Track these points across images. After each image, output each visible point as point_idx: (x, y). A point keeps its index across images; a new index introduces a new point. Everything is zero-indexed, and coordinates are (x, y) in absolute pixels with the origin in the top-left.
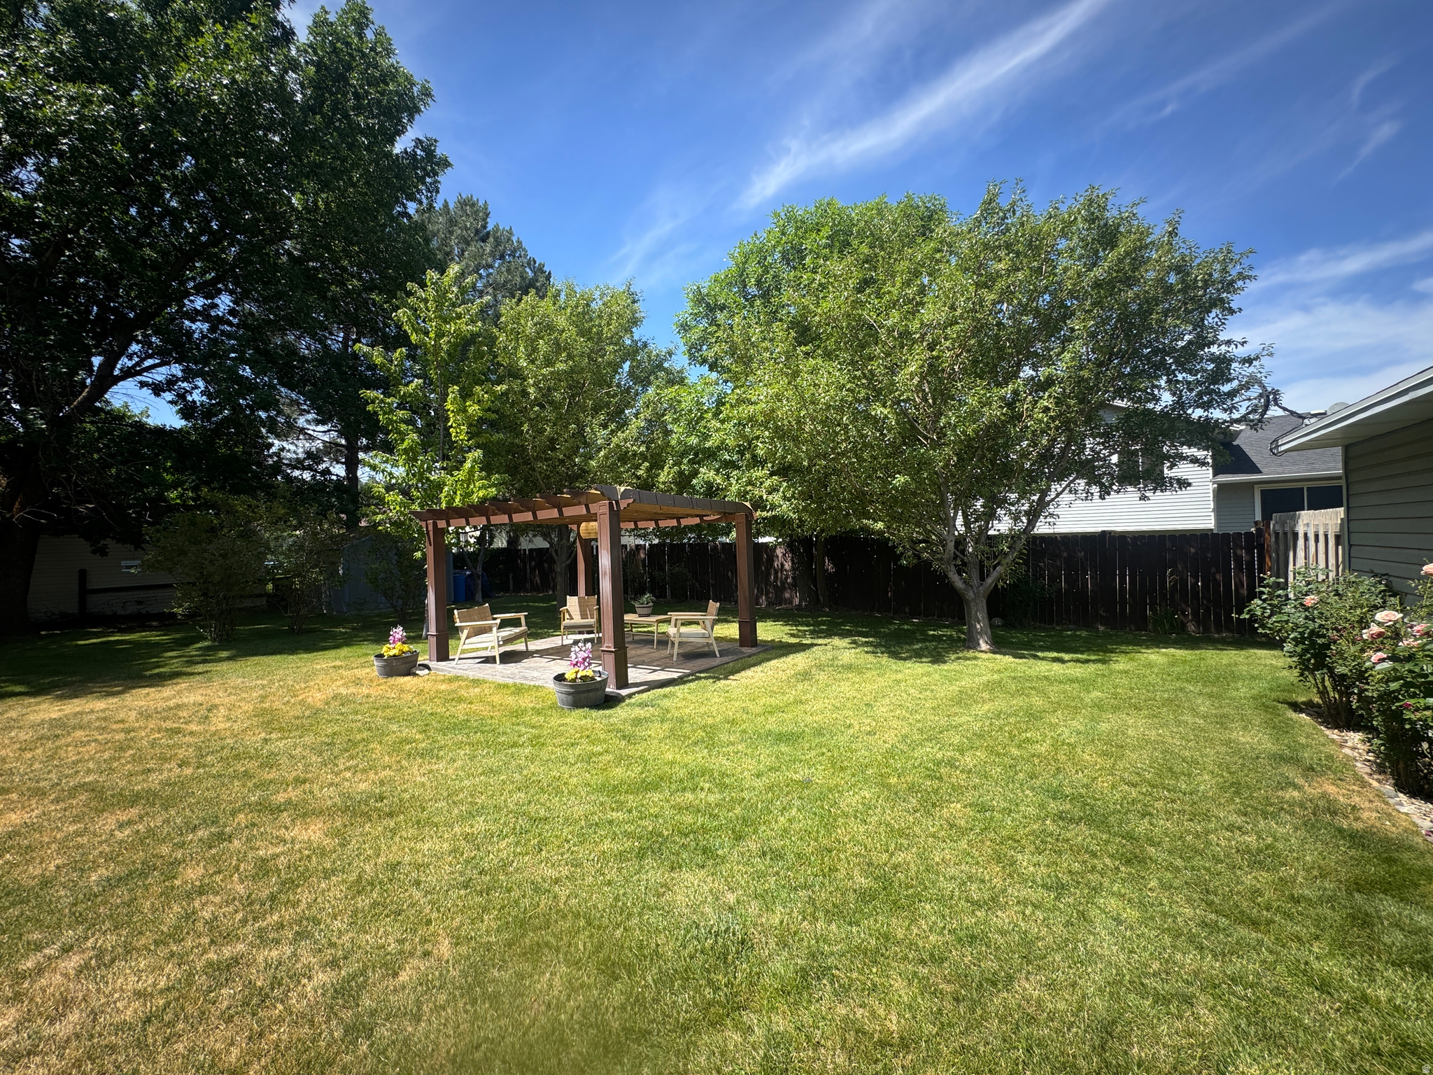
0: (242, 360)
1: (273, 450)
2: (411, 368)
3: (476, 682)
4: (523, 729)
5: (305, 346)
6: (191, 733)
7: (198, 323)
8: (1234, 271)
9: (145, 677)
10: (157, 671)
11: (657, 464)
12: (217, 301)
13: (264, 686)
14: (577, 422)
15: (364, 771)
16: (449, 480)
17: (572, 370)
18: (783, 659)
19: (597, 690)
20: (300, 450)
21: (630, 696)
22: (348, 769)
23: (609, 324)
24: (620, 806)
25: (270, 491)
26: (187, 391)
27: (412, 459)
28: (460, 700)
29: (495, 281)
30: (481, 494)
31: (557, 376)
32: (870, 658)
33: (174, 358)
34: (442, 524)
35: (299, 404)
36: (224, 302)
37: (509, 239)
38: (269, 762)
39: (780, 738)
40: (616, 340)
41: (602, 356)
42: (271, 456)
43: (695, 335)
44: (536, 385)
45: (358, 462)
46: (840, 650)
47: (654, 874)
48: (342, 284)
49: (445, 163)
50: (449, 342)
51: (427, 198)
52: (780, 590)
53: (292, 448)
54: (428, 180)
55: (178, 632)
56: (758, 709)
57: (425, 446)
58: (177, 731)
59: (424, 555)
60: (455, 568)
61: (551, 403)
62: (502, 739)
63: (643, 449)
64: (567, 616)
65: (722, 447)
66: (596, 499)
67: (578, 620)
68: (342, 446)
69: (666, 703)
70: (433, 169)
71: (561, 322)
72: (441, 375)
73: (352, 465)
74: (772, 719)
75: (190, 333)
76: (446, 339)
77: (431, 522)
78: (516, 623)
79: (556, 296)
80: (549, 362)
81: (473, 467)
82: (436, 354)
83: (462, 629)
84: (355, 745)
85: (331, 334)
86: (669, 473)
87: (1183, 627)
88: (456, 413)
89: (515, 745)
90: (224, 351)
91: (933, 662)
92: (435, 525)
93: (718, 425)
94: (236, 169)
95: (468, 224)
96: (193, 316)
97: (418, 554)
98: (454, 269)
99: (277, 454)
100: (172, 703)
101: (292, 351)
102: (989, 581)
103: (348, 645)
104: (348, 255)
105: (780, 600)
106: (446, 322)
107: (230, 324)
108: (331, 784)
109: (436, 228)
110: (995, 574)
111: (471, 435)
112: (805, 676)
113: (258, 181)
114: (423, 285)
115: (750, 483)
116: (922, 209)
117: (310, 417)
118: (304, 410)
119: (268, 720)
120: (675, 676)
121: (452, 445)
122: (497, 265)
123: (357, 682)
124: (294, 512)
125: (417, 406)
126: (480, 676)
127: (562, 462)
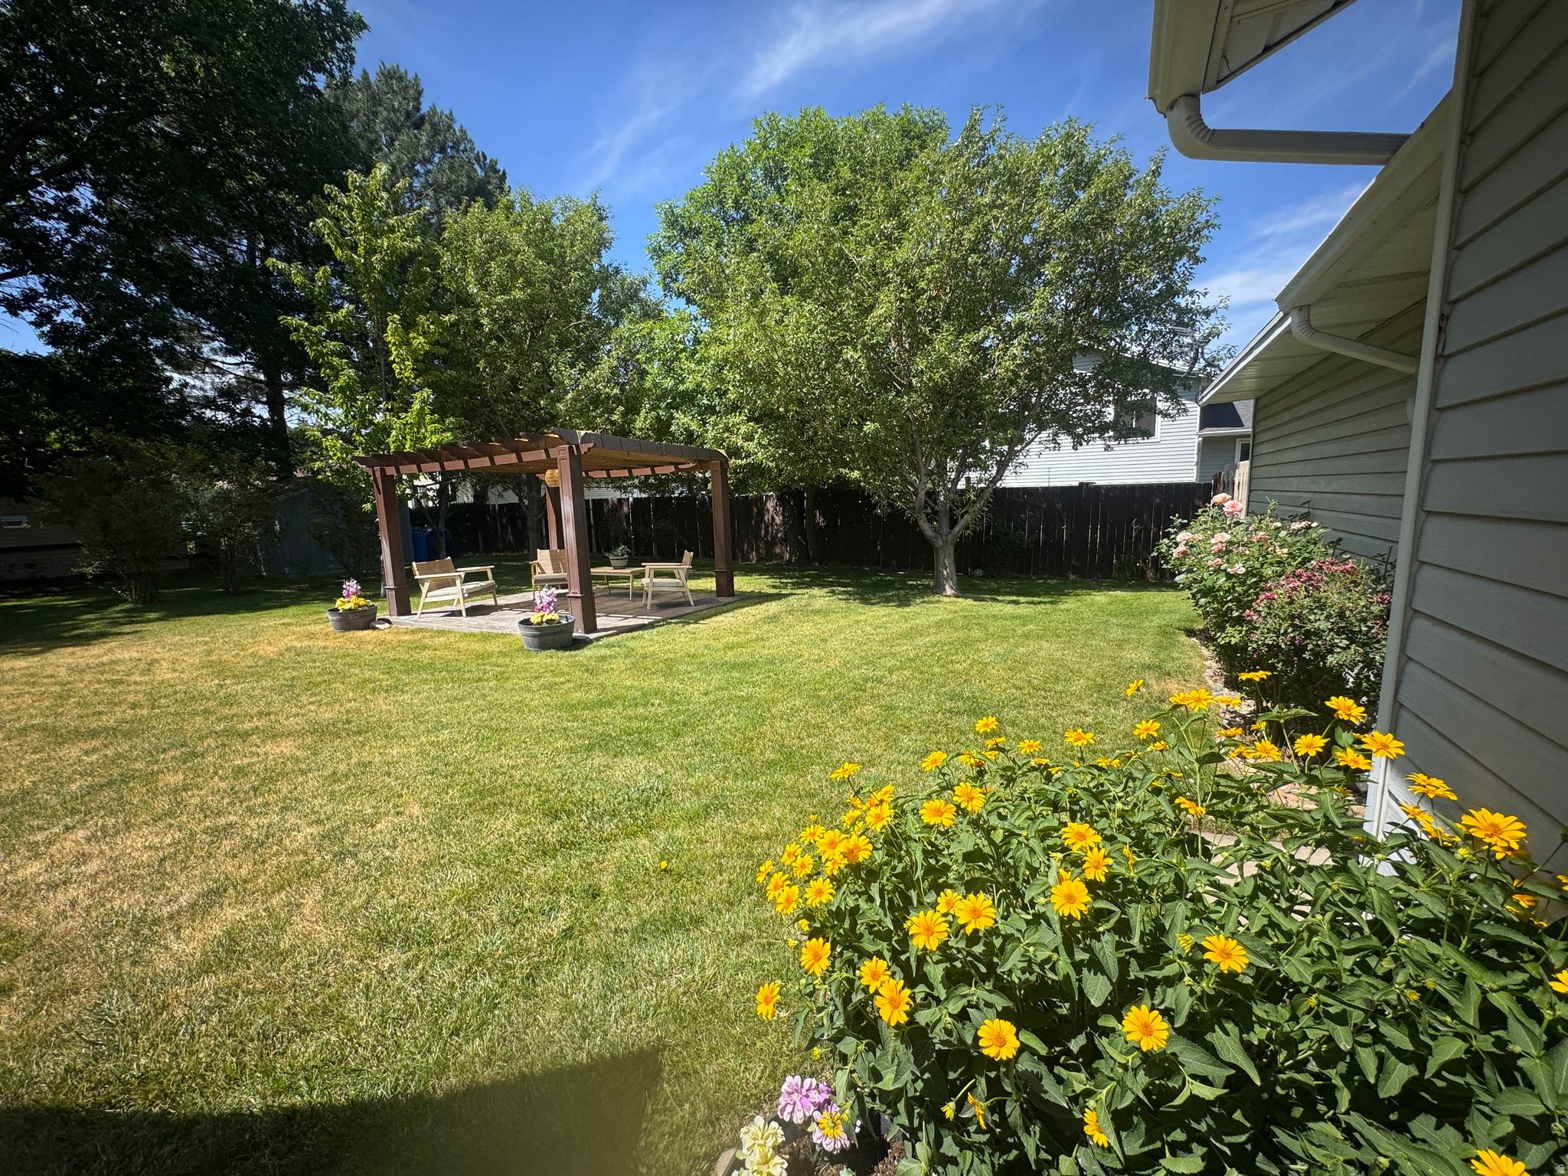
0: (119, 273)
1: (174, 385)
2: (339, 288)
3: (441, 633)
4: (488, 668)
5: (199, 255)
6: (136, 683)
7: (52, 222)
8: (1202, 218)
9: (64, 638)
10: (76, 632)
11: (632, 409)
12: (75, 193)
13: (206, 643)
14: (541, 359)
15: (328, 704)
16: (397, 423)
17: (532, 299)
18: (759, 606)
19: (563, 632)
20: (208, 387)
21: (598, 639)
22: (313, 703)
23: (572, 245)
24: (575, 719)
25: (181, 435)
26: (53, 311)
27: (349, 398)
28: (424, 647)
29: (435, 181)
30: (434, 440)
31: (514, 305)
32: (842, 604)
33: (30, 268)
34: (391, 471)
35: (200, 329)
36: (85, 196)
37: (450, 127)
38: (229, 701)
39: (734, 666)
40: (582, 264)
41: (567, 283)
42: (170, 392)
43: (667, 263)
44: (490, 315)
45: (284, 402)
46: (819, 597)
47: (598, 759)
48: (241, 179)
49: (360, 25)
50: (383, 259)
51: (340, 70)
52: (770, 546)
53: (198, 383)
54: (338, 45)
55: (88, 596)
56: (720, 646)
57: (365, 384)
58: (121, 682)
59: (374, 506)
60: (414, 524)
61: (510, 336)
62: (468, 675)
63: (616, 391)
64: (538, 570)
65: (699, 389)
66: (555, 443)
67: (550, 573)
68: (261, 381)
69: (633, 644)
70: (344, 32)
71: (516, 239)
72: (376, 299)
73: (277, 405)
74: (730, 654)
75: (44, 235)
76: (378, 256)
77: (377, 468)
78: (482, 576)
79: (509, 208)
80: (505, 290)
81: (422, 408)
82: (367, 275)
83: (423, 581)
84: (317, 685)
85: (232, 241)
86: (646, 418)
87: (1143, 573)
88: (399, 346)
89: (480, 680)
90: (97, 262)
91: (898, 606)
92: (383, 471)
93: (692, 366)
94: (79, 19)
95: (396, 104)
96: (45, 212)
97: (368, 507)
98: (381, 170)
99: (179, 391)
100: (105, 659)
101: (185, 262)
102: (957, 528)
103: (296, 604)
104: (244, 141)
105: (770, 555)
106: (376, 236)
107: (97, 225)
108: (298, 715)
109: (354, 108)
110: (962, 523)
111: (418, 372)
112: (774, 619)
113: (113, 39)
114: (344, 189)
115: (727, 429)
116: (920, 124)
117: (216, 344)
118: (208, 337)
119: (220, 670)
120: (646, 622)
121: (396, 383)
122: (436, 160)
123: (311, 636)
124: (215, 458)
125: (351, 337)
126: (446, 627)
127: (526, 405)
